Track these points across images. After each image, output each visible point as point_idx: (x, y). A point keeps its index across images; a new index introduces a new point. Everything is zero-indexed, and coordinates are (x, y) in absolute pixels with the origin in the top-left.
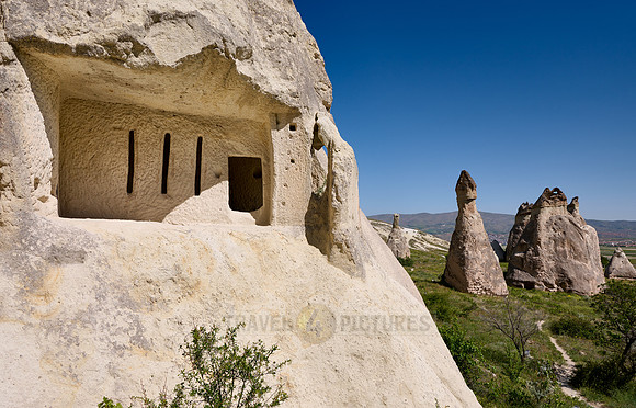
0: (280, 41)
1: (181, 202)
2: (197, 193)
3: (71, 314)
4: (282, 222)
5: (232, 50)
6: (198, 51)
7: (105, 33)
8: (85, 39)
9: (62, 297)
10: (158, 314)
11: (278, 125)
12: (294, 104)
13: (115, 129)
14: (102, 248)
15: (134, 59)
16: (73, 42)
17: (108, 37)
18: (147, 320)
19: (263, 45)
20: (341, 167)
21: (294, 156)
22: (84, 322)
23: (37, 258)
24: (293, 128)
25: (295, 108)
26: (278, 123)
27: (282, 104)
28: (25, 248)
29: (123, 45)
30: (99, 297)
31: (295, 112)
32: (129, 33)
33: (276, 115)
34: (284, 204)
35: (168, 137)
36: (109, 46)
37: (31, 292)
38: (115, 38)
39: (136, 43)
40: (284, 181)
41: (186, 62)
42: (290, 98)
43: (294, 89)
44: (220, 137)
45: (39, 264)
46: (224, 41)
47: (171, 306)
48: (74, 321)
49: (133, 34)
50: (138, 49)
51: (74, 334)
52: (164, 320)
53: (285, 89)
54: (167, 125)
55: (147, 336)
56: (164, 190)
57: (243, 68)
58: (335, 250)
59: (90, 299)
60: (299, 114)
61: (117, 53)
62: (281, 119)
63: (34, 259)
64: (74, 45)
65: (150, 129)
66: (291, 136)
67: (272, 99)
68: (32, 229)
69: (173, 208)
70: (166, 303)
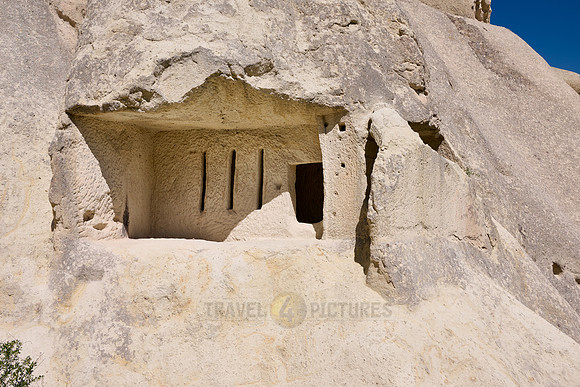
1: (244, 217)
2: (259, 208)
6: (201, 82)
7: (121, 88)
8: (107, 99)
9: (78, 308)
10: (146, 329)
12: (336, 103)
13: (191, 152)
15: (147, 104)
16: (100, 103)
17: (122, 93)
18: (136, 333)
20: (382, 169)
21: (344, 159)
22: (86, 330)
23: (70, 276)
24: (343, 128)
25: (338, 107)
26: (326, 125)
28: (65, 268)
29: (134, 96)
30: (103, 310)
31: (341, 112)
32: (138, 85)
33: (323, 117)
34: (335, 214)
35: (234, 153)
36: (124, 99)
37: (61, 302)
38: (127, 92)
39: (144, 92)
40: (334, 189)
41: (193, 95)
42: (331, 97)
44: (280, 147)
45: (70, 281)
46: (229, 66)
47: (160, 322)
48: (80, 329)
49: (141, 85)
50: (148, 96)
51: (76, 340)
52: (150, 335)
54: (232, 142)
55: (131, 348)
56: (231, 207)
57: (262, 82)
58: (372, 269)
59: (96, 311)
60: (346, 113)
61: (131, 103)
62: (329, 121)
63: (68, 276)
64: (101, 105)
65: (218, 148)
66: (340, 138)
68: (72, 252)
69: (236, 224)
70: (157, 319)
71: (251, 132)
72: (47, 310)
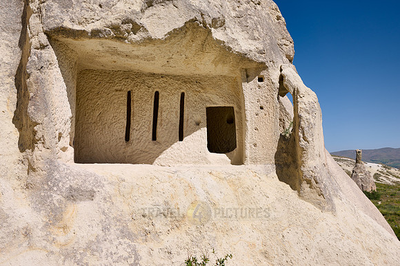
0: (247, 9)
1: (168, 147)
2: (181, 139)
3: (83, 244)
4: (255, 161)
5: (209, 21)
6: (181, 24)
7: (113, 18)
8: (98, 25)
9: (77, 229)
10: (151, 245)
11: (248, 78)
12: (261, 60)
13: (117, 90)
14: (108, 188)
15: (133, 36)
16: (89, 28)
17: (114, 22)
18: (143, 249)
19: (233, 14)
20: (306, 111)
21: (263, 103)
22: (93, 250)
23: (59, 197)
24: (261, 80)
27: (251, 61)
28: (51, 189)
29: (125, 27)
30: (105, 229)
31: (263, 66)
32: (130, 17)
33: (246, 70)
34: (255, 145)
35: (157, 94)
36: (115, 28)
37: (53, 224)
38: (119, 22)
39: (135, 24)
40: (255, 125)
41: (174, 34)
42: (258, 55)
43: (261, 47)
44: (199, 92)
45: (60, 202)
46: (202, 15)
47: (162, 237)
49: (133, 17)
50: (136, 28)
52: (156, 250)
53: (253, 48)
54: (157, 85)
55: (142, 263)
56: (154, 138)
57: (217, 34)
58: (305, 186)
59: (98, 230)
60: (266, 68)
61: (121, 33)
62: (251, 73)
63: (56, 197)
64: (90, 30)
65: (143, 89)
66: (259, 87)
67: (243, 57)
68: (56, 173)
69: (161, 152)
70: (157, 234)
71: (175, 77)
72: (38, 233)
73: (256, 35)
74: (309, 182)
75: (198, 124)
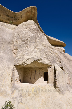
0: (48, 56)
1: (37, 80)
3: (15, 97)
4: (50, 83)
9: (15, 94)
11: (48, 68)
12: (50, 64)
15: (25, 64)
17: (22, 63)
18: (23, 99)
27: (48, 65)
28: (13, 88)
34: (50, 80)
37: (12, 93)
40: (50, 76)
41: (31, 63)
43: (50, 62)
44: (42, 70)
47: (27, 97)
49: (25, 62)
52: (25, 99)
53: (48, 62)
54: (35, 69)
55: (22, 101)
60: (51, 66)
64: (19, 65)
66: (51, 69)
68: (14, 86)
71: (38, 68)
73: (49, 60)
74: (57, 88)
75: (42, 76)
